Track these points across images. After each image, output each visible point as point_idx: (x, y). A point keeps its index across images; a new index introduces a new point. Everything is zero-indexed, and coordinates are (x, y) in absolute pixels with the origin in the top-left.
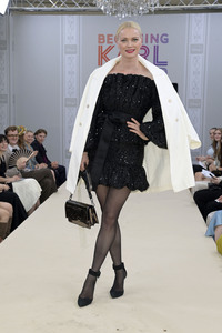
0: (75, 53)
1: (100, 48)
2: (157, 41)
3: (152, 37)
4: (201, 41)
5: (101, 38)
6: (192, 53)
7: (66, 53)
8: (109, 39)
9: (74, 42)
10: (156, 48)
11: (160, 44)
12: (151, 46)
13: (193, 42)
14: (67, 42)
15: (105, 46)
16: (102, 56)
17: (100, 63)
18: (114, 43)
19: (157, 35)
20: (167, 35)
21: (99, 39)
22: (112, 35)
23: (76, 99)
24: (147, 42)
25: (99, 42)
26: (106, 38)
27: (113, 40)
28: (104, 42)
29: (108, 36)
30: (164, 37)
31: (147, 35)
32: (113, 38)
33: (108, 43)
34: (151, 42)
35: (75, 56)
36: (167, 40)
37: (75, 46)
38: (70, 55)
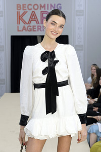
0: (2, 16)
1: (18, 13)
2: (54, 8)
3: (51, 6)
4: (82, 8)
5: (18, 6)
6: (77, 15)
8: (23, 7)
13: (77, 8)
15: (21, 12)
16: (20, 18)
17: (19, 23)
18: (27, 10)
19: (55, 5)
20: (60, 4)
21: (18, 7)
22: (25, 5)
23: (3, 46)
24: (48, 9)
25: (18, 9)
26: (22, 7)
27: (26, 8)
28: (20, 9)
29: (23, 5)
30: (59, 6)
31: (48, 5)
32: (26, 6)
33: (23, 9)
34: (51, 9)
35: (2, 18)
36: (61, 7)
37: (2, 12)
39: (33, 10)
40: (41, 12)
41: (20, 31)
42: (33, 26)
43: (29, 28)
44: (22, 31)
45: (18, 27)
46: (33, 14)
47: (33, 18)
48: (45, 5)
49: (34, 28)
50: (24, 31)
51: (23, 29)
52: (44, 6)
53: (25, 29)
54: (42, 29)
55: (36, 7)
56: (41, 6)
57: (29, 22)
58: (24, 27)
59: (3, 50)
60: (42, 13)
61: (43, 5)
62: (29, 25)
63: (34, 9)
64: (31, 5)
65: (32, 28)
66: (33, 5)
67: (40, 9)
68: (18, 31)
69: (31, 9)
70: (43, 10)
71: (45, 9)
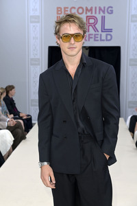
0: (38, 22)
1: (58, 18)
2: (104, 12)
3: (100, 9)
5: (59, 9)
6: (132, 21)
7: (31, 22)
8: (65, 11)
9: (37, 13)
10: (103, 18)
11: (106, 14)
12: (99, 17)
13: (133, 12)
14: (32, 13)
19: (104, 8)
20: (112, 7)
21: (58, 11)
22: (67, 8)
23: (39, 59)
24: (96, 13)
25: (58, 14)
26: (63, 10)
28: (61, 13)
29: (65, 8)
30: (110, 9)
31: (96, 8)
32: (69, 9)
33: (65, 13)
34: (99, 13)
35: (38, 24)
36: (112, 11)
37: (39, 16)
38: (34, 24)
40: (87, 17)
48: (92, 7)
52: (91, 9)
54: (87, 38)
55: (80, 11)
56: (87, 9)
59: (39, 64)
61: (89, 9)
63: (79, 13)
64: (74, 8)
66: (77, 8)
67: (86, 13)
70: (89, 14)
71: (92, 13)
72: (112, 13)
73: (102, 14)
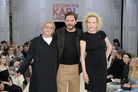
0: (44, 11)
1: (54, 9)
2: (74, 6)
3: (73, 5)
4: (90, 7)
5: (54, 5)
6: (87, 11)
7: (41, 11)
8: (57, 6)
9: (44, 7)
10: (74, 9)
11: (76, 7)
13: (88, 7)
14: (41, 7)
15: (55, 8)
16: (54, 12)
17: (54, 15)
18: (59, 7)
19: (75, 4)
20: (78, 4)
21: (53, 6)
22: (58, 4)
24: (71, 7)
27: (58, 6)
28: (55, 7)
29: (56, 5)
30: (77, 5)
31: (71, 4)
32: (58, 5)
33: (57, 7)
34: (72, 7)
35: (44, 12)
36: (78, 6)
37: (44, 8)
38: (42, 12)
39: (62, 7)
41: (55, 19)
42: (62, 17)
43: (60, 17)
44: (56, 19)
45: (53, 17)
46: (62, 10)
47: (62, 12)
49: (62, 18)
50: (57, 19)
51: (56, 18)
52: (69, 5)
53: (57, 18)
55: (64, 6)
56: (67, 5)
57: (60, 14)
58: (57, 17)
60: (67, 9)
62: (60, 16)
64: (61, 4)
65: (61, 17)
66: (62, 4)
67: (66, 7)
68: (53, 19)
69: (61, 7)
70: (68, 7)
71: (69, 7)
72: (78, 7)
73: (74, 7)
